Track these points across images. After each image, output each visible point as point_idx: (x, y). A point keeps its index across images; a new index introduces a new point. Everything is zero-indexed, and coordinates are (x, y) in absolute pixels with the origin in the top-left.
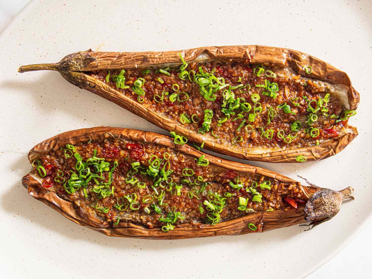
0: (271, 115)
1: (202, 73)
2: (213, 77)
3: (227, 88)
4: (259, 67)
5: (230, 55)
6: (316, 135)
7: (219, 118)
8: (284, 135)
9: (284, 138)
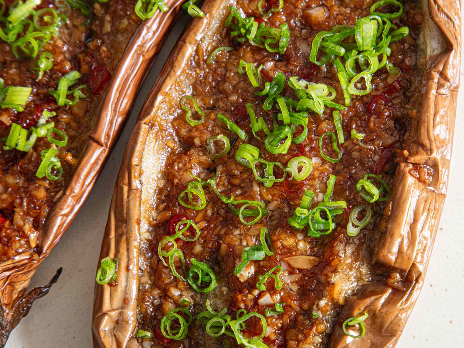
0: (245, 208)
1: (390, 37)
2: (375, 65)
3: (340, 99)
4: (384, 189)
5: (427, 111)
6: (165, 330)
7: (261, 67)
8: (181, 237)
9: (176, 237)
